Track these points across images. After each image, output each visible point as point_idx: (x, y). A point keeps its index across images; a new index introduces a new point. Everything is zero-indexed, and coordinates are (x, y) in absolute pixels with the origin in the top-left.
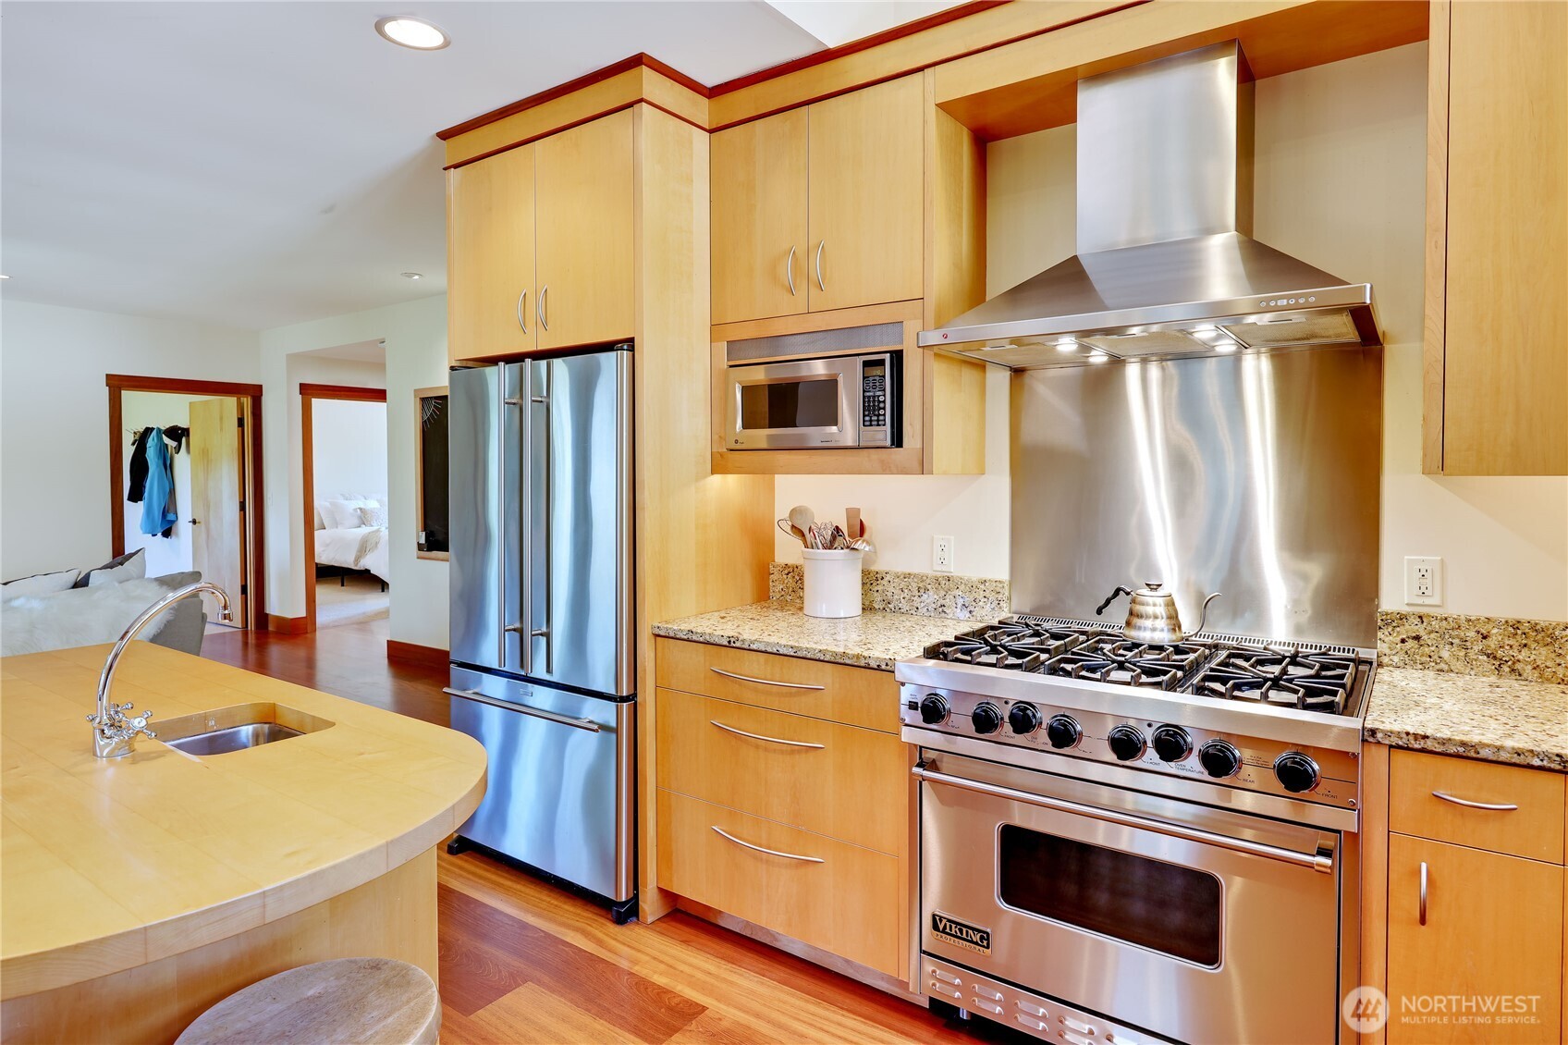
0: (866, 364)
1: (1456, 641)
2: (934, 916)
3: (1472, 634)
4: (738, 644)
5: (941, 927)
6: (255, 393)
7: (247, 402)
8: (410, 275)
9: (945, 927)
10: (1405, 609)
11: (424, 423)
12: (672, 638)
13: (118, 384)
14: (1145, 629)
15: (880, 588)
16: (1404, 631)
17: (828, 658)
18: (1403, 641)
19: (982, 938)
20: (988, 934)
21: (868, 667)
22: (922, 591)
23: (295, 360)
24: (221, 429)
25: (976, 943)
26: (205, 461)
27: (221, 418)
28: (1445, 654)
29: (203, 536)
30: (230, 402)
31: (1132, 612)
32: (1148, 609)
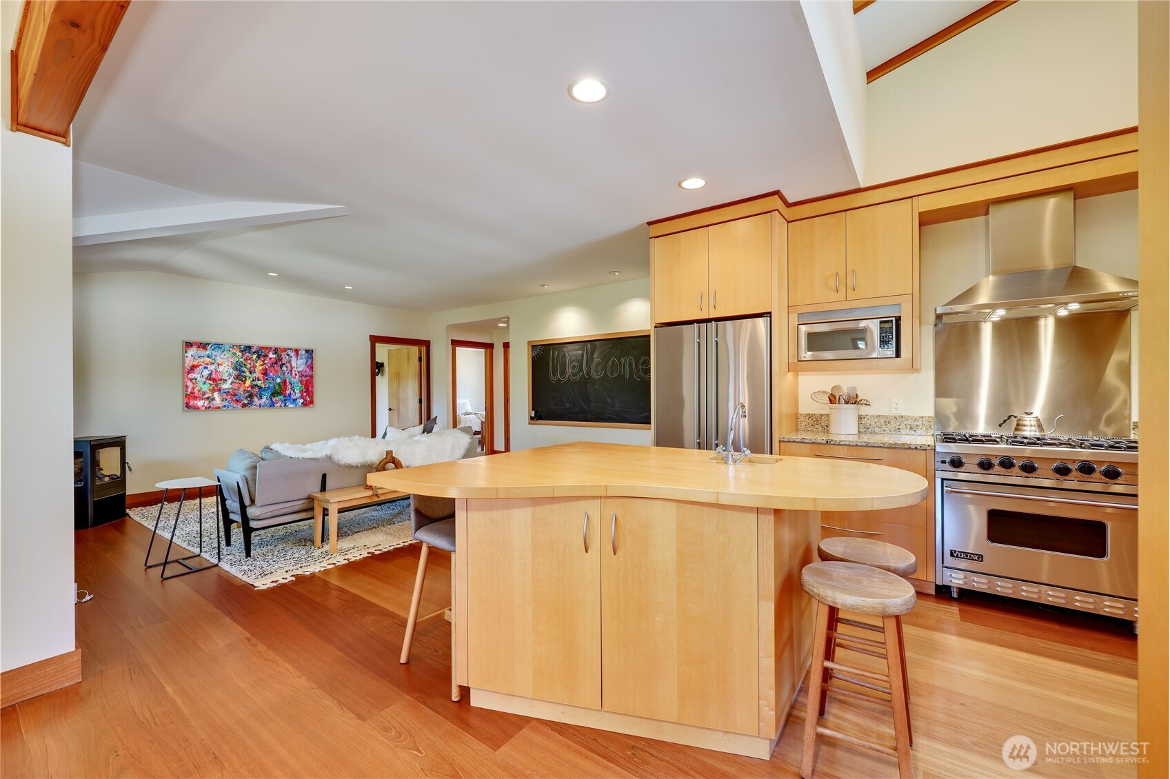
0: (881, 322)
2: (951, 551)
4: (832, 443)
5: (955, 555)
6: (427, 344)
7: (424, 349)
8: (543, 286)
9: (958, 554)
11: (533, 358)
12: (792, 442)
13: (375, 340)
14: (1027, 430)
15: (863, 422)
17: (886, 446)
19: (978, 558)
20: (982, 556)
21: (910, 448)
22: (887, 423)
23: (451, 327)
24: (408, 363)
25: (976, 560)
26: (397, 377)
27: (408, 357)
29: (396, 416)
30: (414, 350)
31: (1018, 425)
32: (1027, 423)
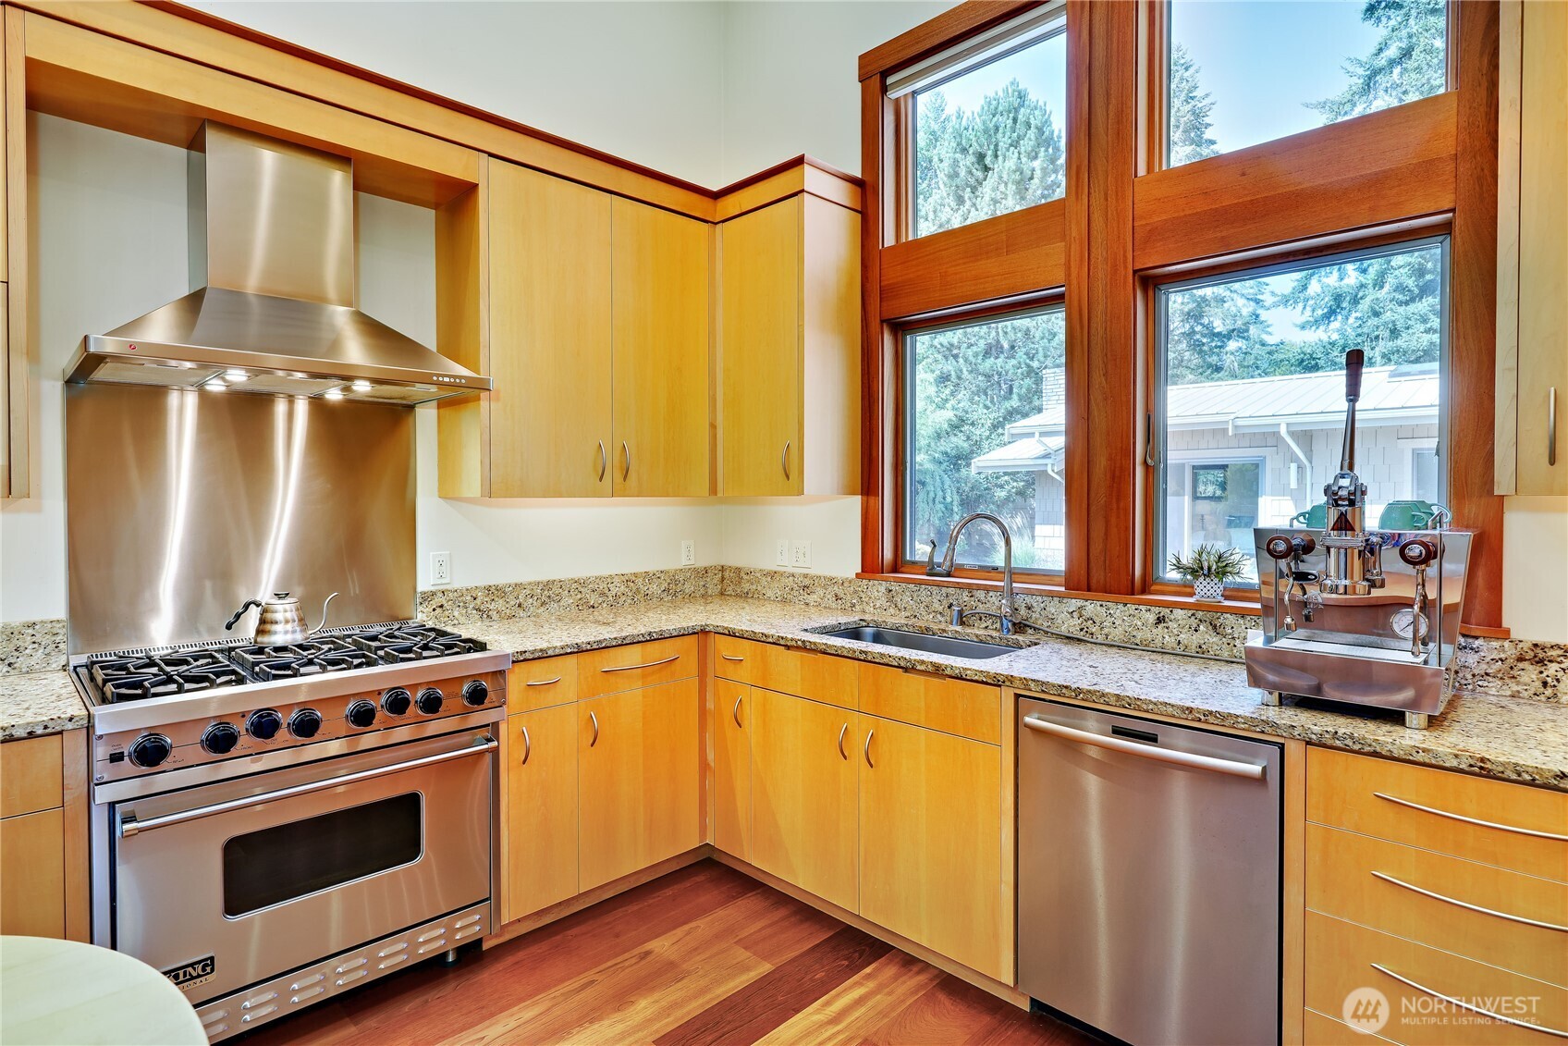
1: (461, 604)
3: (469, 598)
10: (433, 589)
14: (278, 633)
16: (434, 604)
18: (434, 610)
19: (205, 966)
20: (211, 959)
25: (197, 977)
28: (456, 614)
31: (263, 621)
32: (279, 616)
